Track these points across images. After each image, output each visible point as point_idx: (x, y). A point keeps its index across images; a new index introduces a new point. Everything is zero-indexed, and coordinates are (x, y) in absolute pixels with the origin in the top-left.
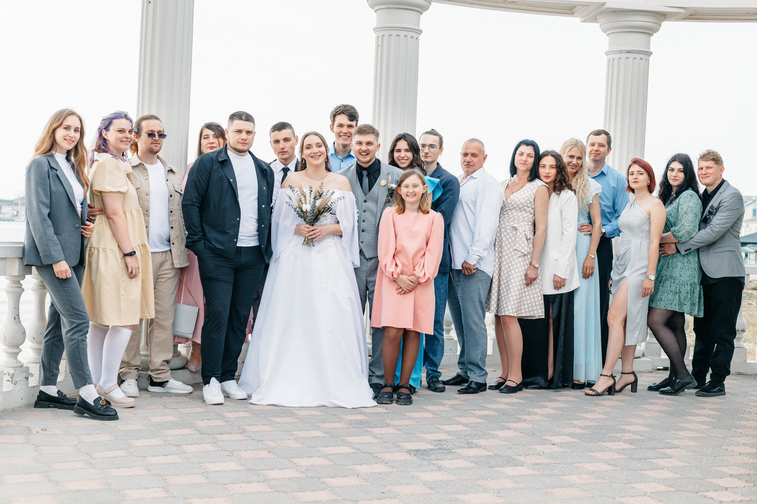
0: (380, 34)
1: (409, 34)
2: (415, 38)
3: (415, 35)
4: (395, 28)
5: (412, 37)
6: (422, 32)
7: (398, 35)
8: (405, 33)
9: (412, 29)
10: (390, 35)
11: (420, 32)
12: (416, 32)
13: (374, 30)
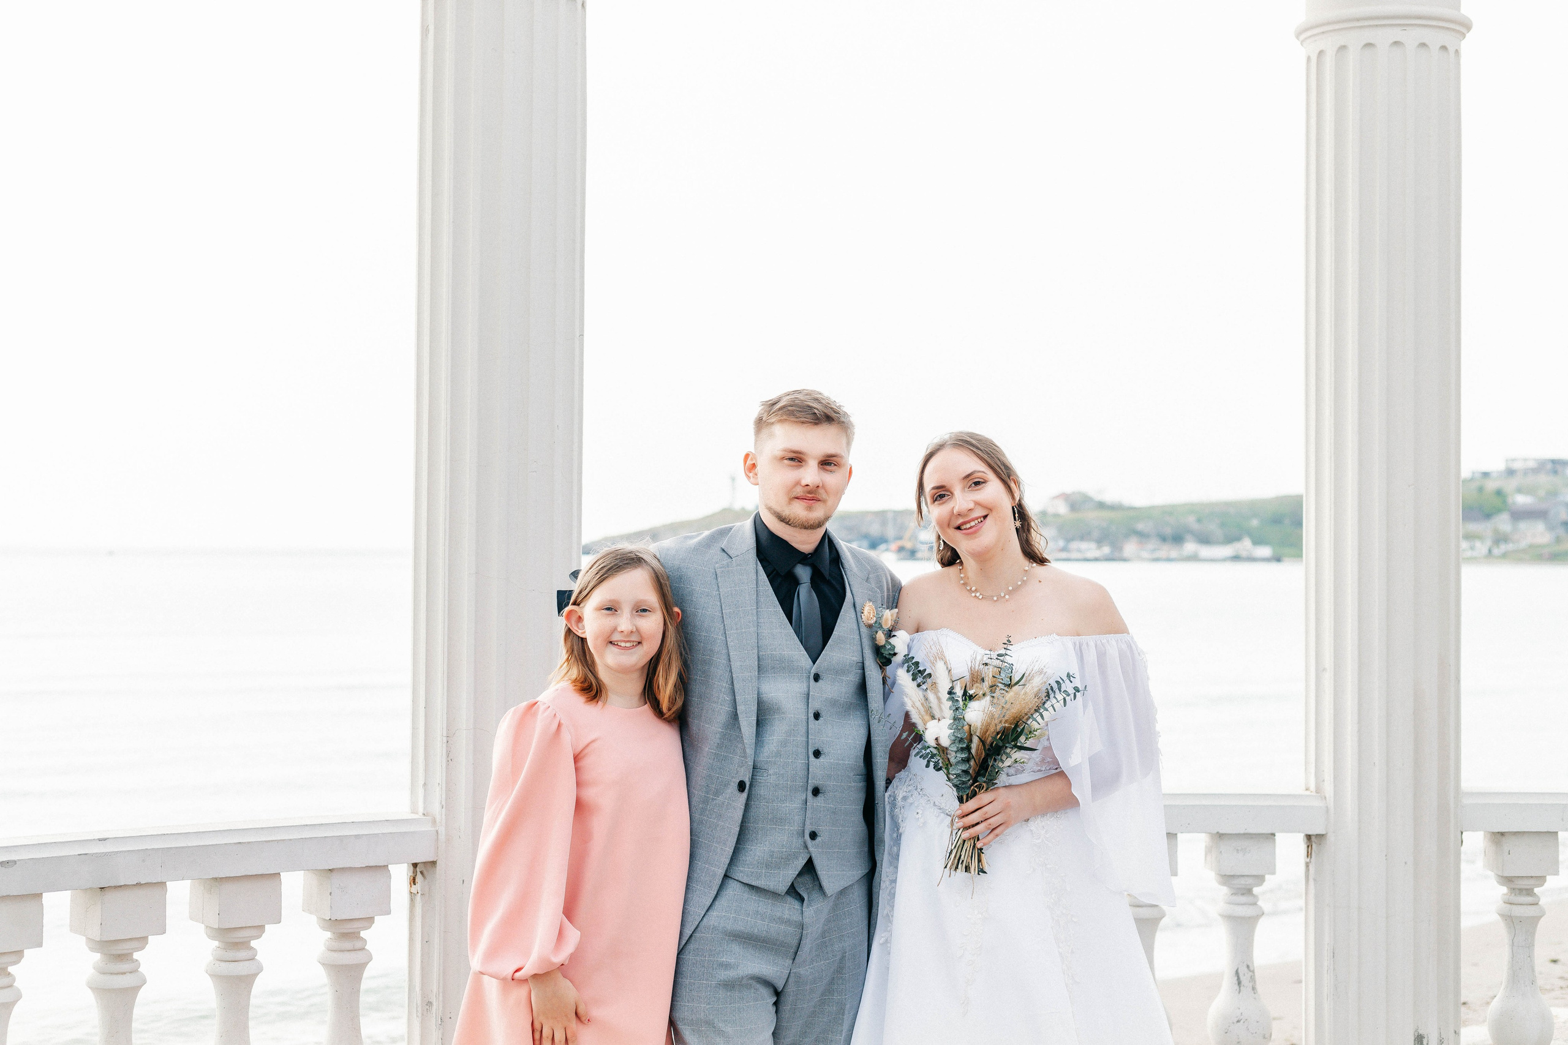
0: (1313, 48)
1: (1411, 37)
3: (1435, 38)
4: (1358, 20)
5: (1423, 45)
6: (1468, 26)
7: (1369, 45)
8: (1395, 34)
10: (1343, 48)
11: (1463, 27)
12: (1439, 27)
13: (1297, 36)
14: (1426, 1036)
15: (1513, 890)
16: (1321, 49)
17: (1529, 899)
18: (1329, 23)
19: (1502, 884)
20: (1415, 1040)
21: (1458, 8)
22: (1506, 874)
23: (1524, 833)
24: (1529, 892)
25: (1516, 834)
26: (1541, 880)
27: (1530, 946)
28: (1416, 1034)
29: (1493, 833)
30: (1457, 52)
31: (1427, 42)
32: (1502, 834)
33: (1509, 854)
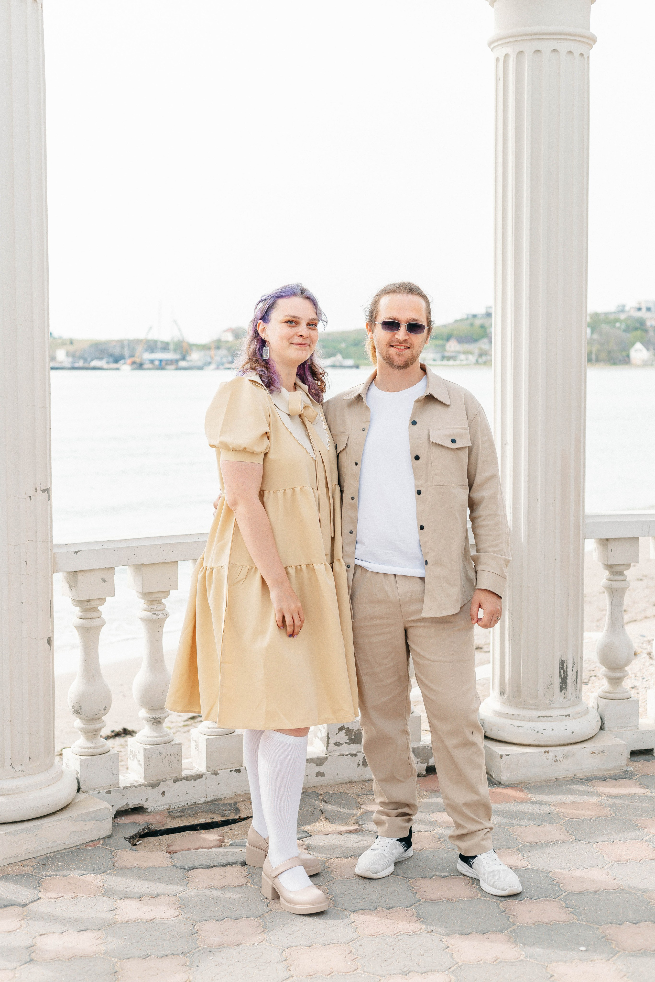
0: (501, 52)
1: (564, 47)
2: (577, 55)
3: (576, 48)
4: (531, 35)
5: (570, 52)
6: (594, 40)
7: (537, 51)
8: (554, 45)
9: (568, 35)
10: (521, 52)
11: (591, 40)
12: (579, 41)
13: (490, 44)
14: (566, 661)
15: (612, 573)
16: (506, 53)
17: (621, 578)
18: (513, 36)
19: (606, 569)
20: (560, 664)
21: (588, 29)
22: (610, 563)
23: (620, 538)
24: (621, 573)
25: (615, 539)
26: (628, 566)
27: (621, 605)
28: (560, 660)
29: (601, 539)
30: (588, 57)
31: (572, 51)
32: (607, 540)
33: (611, 551)
